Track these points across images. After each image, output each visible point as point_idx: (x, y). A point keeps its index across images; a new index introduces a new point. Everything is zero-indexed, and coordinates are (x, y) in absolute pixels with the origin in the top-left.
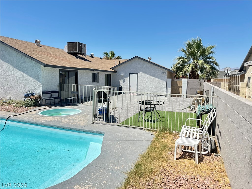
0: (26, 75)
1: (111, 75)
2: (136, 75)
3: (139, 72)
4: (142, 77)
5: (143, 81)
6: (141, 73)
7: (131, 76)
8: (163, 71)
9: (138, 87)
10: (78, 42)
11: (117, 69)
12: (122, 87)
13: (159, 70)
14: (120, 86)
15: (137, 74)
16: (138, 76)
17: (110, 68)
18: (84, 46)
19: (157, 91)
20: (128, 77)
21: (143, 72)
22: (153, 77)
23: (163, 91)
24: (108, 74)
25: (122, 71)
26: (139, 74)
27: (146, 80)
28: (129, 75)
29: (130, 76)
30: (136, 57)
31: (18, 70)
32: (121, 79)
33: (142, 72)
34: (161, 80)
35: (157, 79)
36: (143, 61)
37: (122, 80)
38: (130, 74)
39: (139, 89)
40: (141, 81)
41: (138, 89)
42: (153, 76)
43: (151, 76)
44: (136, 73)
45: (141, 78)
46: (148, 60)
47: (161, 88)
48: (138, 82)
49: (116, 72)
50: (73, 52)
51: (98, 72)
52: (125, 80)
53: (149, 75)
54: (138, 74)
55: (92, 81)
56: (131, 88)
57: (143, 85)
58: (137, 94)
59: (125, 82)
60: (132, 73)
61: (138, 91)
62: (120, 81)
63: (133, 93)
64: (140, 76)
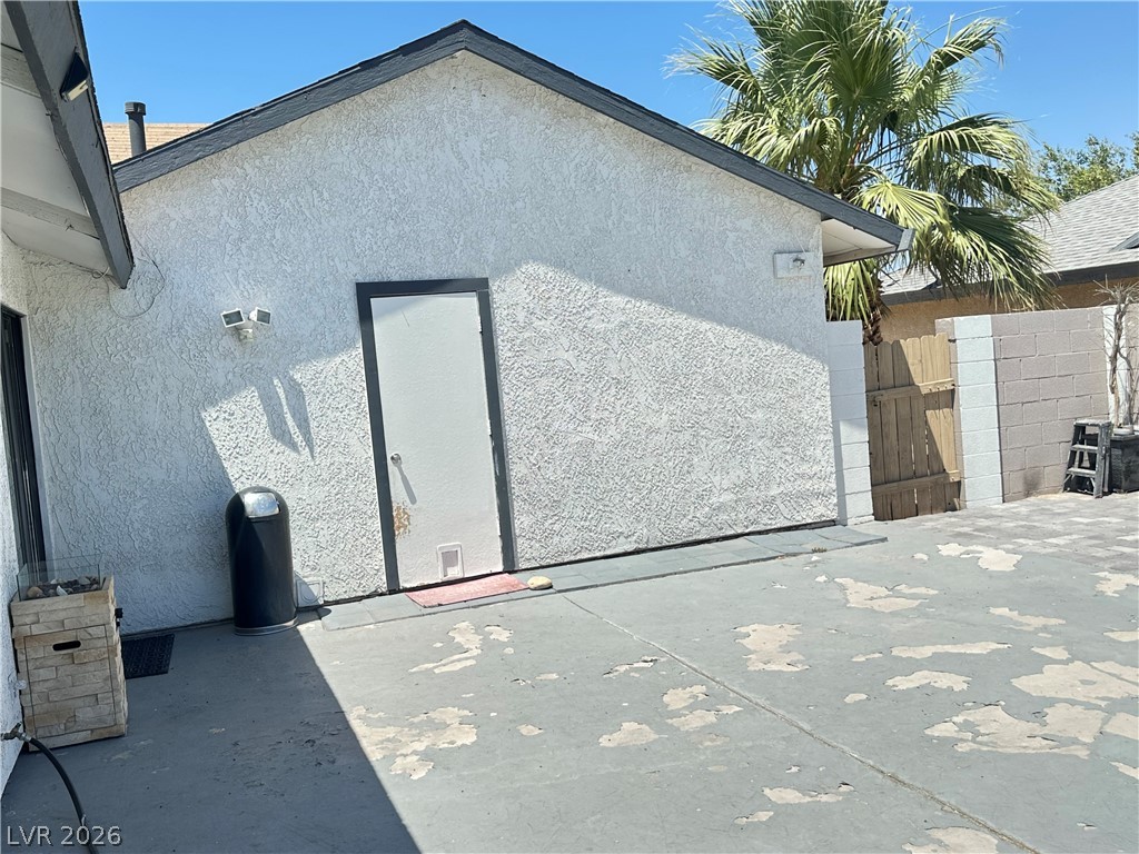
2: (470, 302)
3: (509, 268)
4: (546, 326)
5: (566, 376)
6: (531, 268)
7: (391, 318)
8: (782, 239)
9: (517, 470)
15: (480, 287)
16: (499, 314)
19: (745, 485)
20: (347, 345)
21: (559, 264)
22: (681, 319)
23: (805, 468)
26: (508, 293)
27: (613, 367)
28: (365, 316)
29: (379, 328)
32: (229, 391)
33: (544, 261)
34: (778, 340)
35: (734, 338)
38: (367, 293)
39: (531, 499)
40: (543, 384)
41: (516, 489)
42: (682, 308)
43: (663, 300)
44: (461, 273)
45: (544, 338)
47: (779, 438)
48: (506, 401)
52: (295, 391)
53: (637, 294)
54: (494, 286)
56: (413, 500)
57: (571, 427)
58: (510, 569)
59: (303, 424)
60: (395, 278)
61: (521, 522)
62: (209, 415)
63: (450, 558)
64: (521, 316)
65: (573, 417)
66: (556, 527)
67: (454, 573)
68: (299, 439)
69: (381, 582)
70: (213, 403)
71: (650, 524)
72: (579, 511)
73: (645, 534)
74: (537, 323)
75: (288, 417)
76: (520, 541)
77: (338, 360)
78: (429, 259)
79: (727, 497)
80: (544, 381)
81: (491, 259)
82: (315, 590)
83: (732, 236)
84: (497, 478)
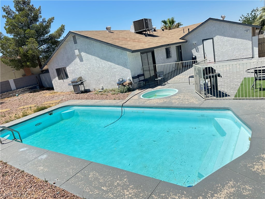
0: (114, 64)
1: (181, 46)
2: (212, 40)
3: (215, 36)
4: (219, 41)
5: (220, 45)
6: (217, 36)
7: (205, 42)
8: (246, 29)
9: (216, 53)
10: (144, 19)
11: (187, 38)
12: (196, 57)
13: (241, 28)
14: (194, 56)
15: (213, 39)
16: (214, 40)
17: (180, 39)
18: (150, 21)
19: (240, 54)
20: (202, 44)
22: (233, 39)
23: (248, 52)
24: (178, 46)
25: (193, 40)
27: (225, 44)
28: (203, 42)
31: (105, 61)
33: (219, 35)
34: (245, 39)
35: (239, 40)
37: (195, 49)
38: (203, 40)
39: (217, 56)
40: (218, 46)
41: (216, 55)
42: (233, 37)
43: (231, 37)
44: (211, 38)
46: (222, 19)
47: (245, 49)
48: (215, 48)
49: (186, 42)
50: (140, 31)
51: (170, 46)
52: (198, 48)
53: (228, 37)
54: (214, 38)
55: (166, 57)
56: (207, 56)
57: (221, 50)
58: (215, 62)
59: (198, 51)
60: (206, 39)
61: (216, 58)
62: (192, 50)
63: (210, 61)
64: (216, 40)
66: (219, 58)
71: (229, 58)
72: (221, 57)
73: (228, 59)
77: (201, 46)
78: (208, 37)
79: (238, 55)
83: (239, 30)
84: (214, 54)
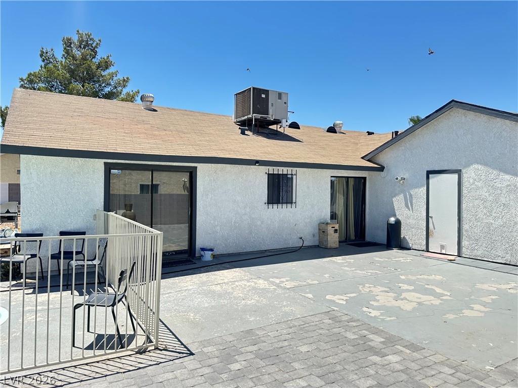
2: (456, 176)
3: (469, 166)
4: (479, 184)
5: (485, 201)
6: (476, 166)
7: (434, 179)
9: (465, 227)
10: (254, 88)
11: (385, 158)
12: (398, 223)
14: (393, 220)
15: (458, 172)
16: (464, 180)
17: (362, 158)
20: (422, 186)
21: (485, 164)
24: (348, 178)
25: (400, 166)
26: (469, 174)
28: (428, 178)
29: (431, 181)
30: (453, 104)
32: (398, 194)
33: (481, 164)
36: (483, 118)
37: (402, 195)
38: (429, 173)
39: (468, 236)
40: (476, 202)
41: (464, 233)
44: (454, 168)
45: (478, 188)
48: (464, 206)
49: (382, 169)
51: (298, 169)
52: (411, 196)
54: (464, 171)
55: (265, 199)
56: (434, 229)
57: (485, 217)
58: (459, 256)
59: (412, 205)
60: (436, 169)
61: (465, 243)
62: (394, 199)
63: (442, 247)
64: (471, 181)
65: (486, 214)
66: (476, 248)
67: (444, 252)
68: (411, 208)
69: (424, 248)
70: (395, 196)
72: (484, 244)
74: (476, 183)
75: (409, 202)
76: (464, 248)
77: (421, 190)
78: (446, 164)
80: (477, 201)
81: (464, 163)
82: (410, 245)
84: (458, 228)
